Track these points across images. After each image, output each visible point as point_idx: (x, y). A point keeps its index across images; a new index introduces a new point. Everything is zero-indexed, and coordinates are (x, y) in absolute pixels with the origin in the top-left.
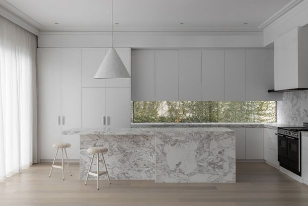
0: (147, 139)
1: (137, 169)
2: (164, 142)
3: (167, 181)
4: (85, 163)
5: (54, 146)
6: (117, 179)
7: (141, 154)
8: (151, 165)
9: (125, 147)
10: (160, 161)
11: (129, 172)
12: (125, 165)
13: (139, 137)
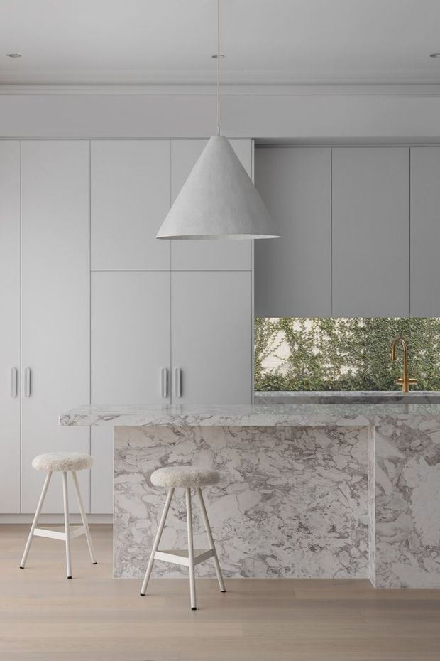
0: (341, 443)
1: (305, 542)
2: (403, 450)
3: (413, 584)
4: (132, 520)
5: (36, 463)
6: (238, 576)
7: (319, 491)
8: (353, 527)
9: (264, 466)
10: (389, 516)
11: (279, 551)
12: (268, 528)
13: (310, 433)
